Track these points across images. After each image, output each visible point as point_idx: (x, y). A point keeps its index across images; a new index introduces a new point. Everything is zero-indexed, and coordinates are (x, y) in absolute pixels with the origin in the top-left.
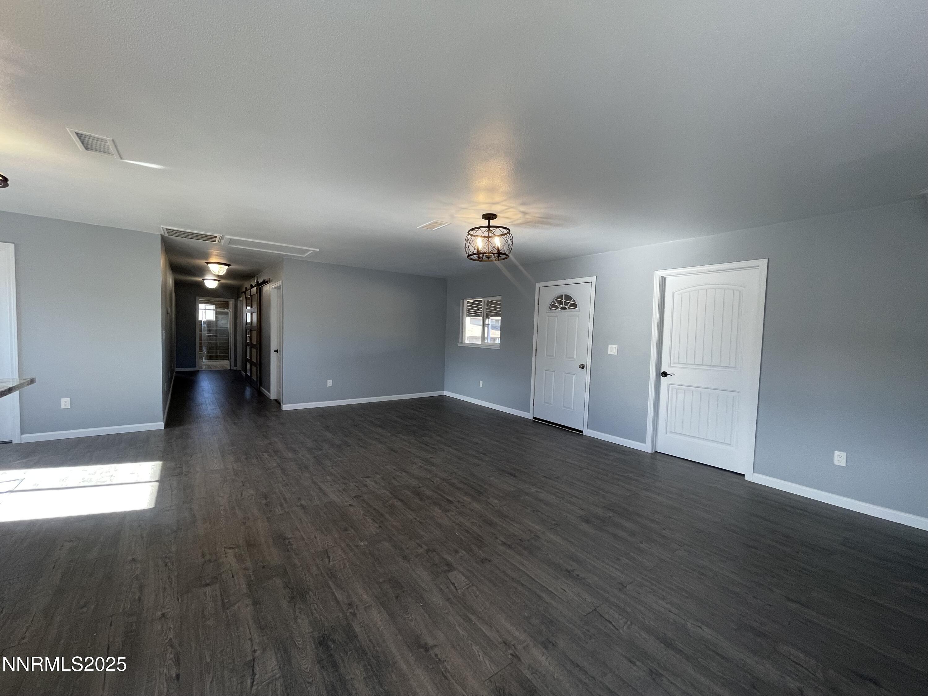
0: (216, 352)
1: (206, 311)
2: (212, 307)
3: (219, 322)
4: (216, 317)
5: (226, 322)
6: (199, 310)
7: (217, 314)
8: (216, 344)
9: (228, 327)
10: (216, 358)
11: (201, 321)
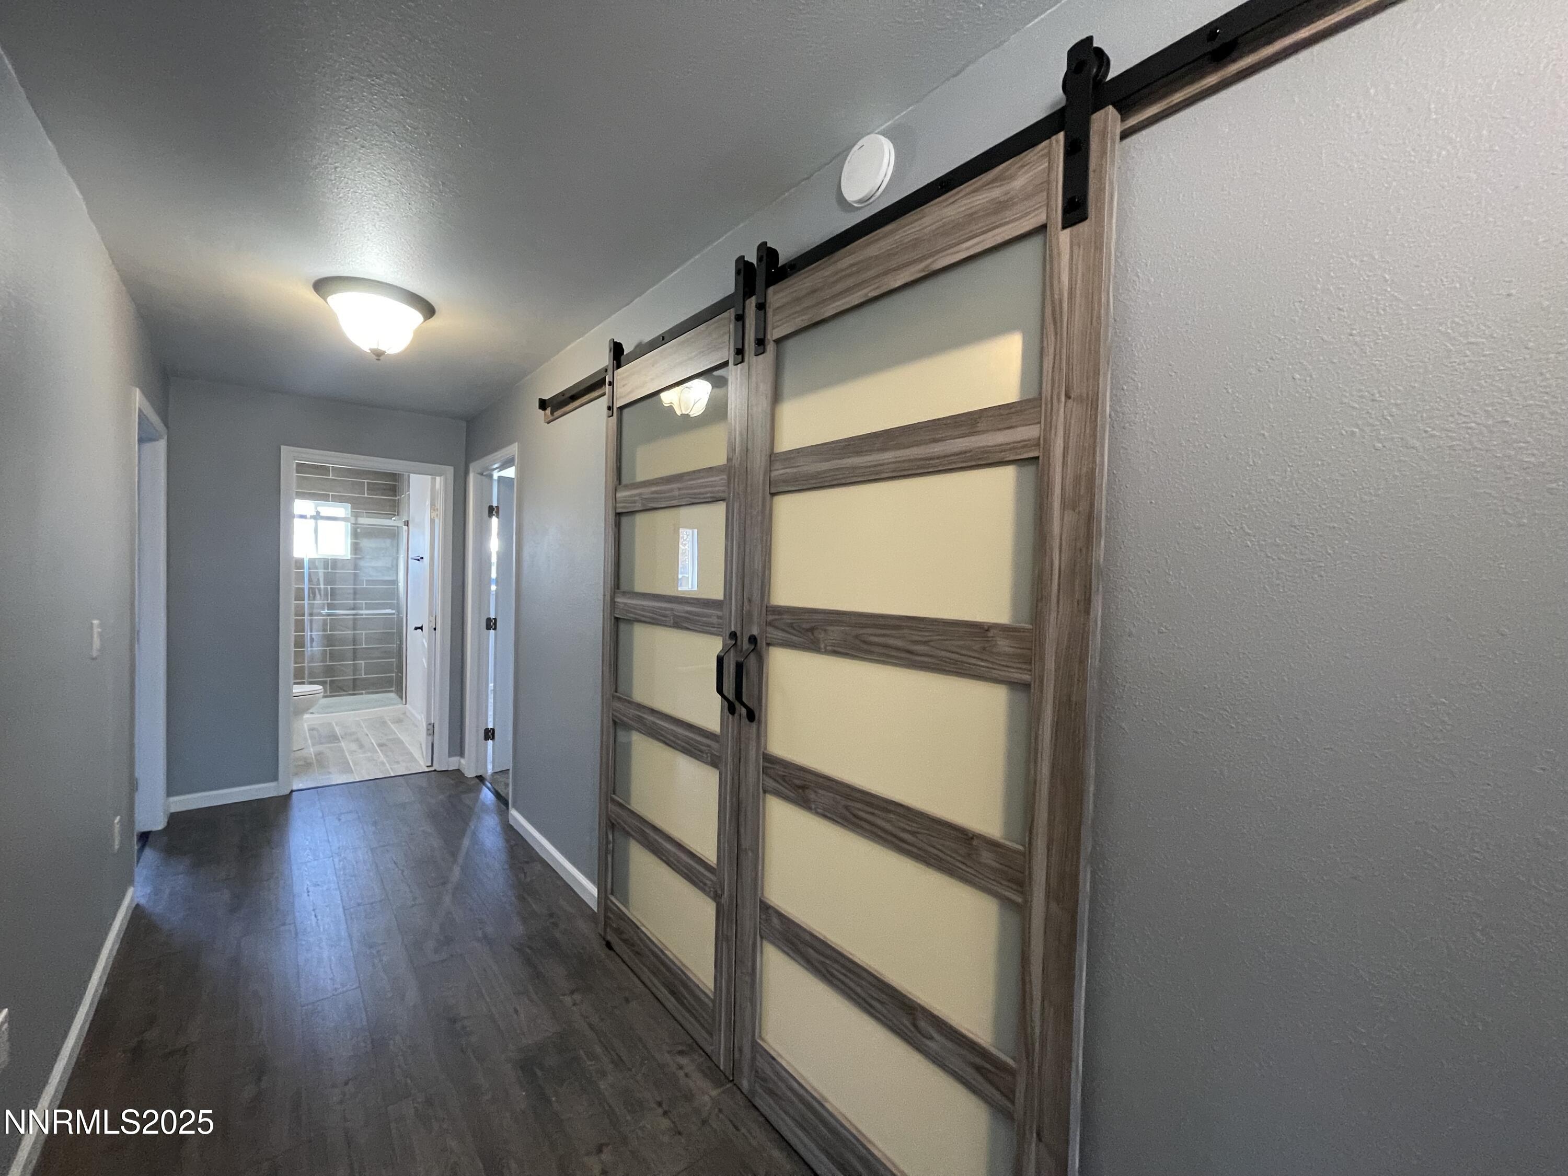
0: (355, 669)
1: (320, 522)
2: (341, 510)
3: (362, 563)
4: (356, 548)
5: (389, 565)
6: (297, 522)
7: (356, 534)
8: (355, 641)
9: (395, 582)
10: (354, 688)
11: (299, 563)
